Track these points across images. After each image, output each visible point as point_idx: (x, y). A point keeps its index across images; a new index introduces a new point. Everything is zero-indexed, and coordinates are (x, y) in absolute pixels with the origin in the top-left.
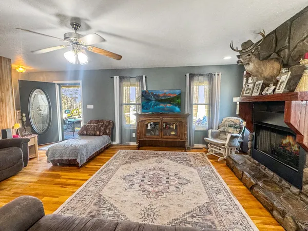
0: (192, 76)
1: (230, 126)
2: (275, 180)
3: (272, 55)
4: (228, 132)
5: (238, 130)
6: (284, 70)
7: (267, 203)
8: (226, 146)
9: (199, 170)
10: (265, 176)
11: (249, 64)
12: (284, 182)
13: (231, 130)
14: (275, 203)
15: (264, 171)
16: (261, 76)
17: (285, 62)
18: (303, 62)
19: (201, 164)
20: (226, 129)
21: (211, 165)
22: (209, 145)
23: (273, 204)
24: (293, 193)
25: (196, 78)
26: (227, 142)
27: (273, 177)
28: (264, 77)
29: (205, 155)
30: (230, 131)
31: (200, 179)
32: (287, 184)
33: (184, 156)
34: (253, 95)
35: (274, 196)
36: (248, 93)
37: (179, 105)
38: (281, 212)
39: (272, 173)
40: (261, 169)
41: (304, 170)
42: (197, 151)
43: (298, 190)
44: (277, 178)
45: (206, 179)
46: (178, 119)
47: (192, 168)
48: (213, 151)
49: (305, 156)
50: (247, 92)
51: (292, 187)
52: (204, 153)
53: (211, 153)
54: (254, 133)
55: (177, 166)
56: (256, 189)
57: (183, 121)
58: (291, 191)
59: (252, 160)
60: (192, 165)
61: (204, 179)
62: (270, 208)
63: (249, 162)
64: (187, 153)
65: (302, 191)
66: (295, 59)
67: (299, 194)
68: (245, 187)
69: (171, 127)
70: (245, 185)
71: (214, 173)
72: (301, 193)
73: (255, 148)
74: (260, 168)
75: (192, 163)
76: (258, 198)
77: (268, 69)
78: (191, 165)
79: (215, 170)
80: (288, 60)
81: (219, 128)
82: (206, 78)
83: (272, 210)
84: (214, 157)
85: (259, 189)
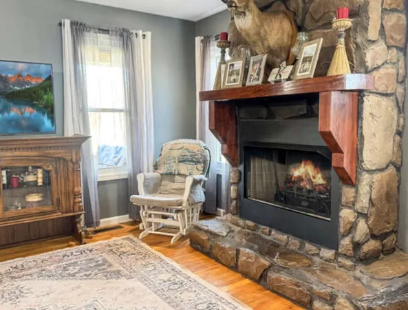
0: (79, 29)
1: (183, 160)
2: (292, 247)
3: (275, 4)
4: (179, 174)
5: (200, 166)
6: (302, 37)
7: (300, 292)
8: (184, 205)
9: (144, 280)
10: (275, 246)
11: (244, 13)
12: (308, 246)
13: (183, 168)
14: (315, 287)
15: (268, 238)
16: (263, 44)
17: (299, 22)
18: (338, 23)
19: (140, 263)
20: (174, 168)
21: (163, 256)
22: (142, 213)
23: (310, 289)
24: (326, 260)
25: (89, 37)
26: (185, 197)
27: (287, 243)
28: (269, 47)
29: (135, 239)
30: (182, 172)
31: (159, 299)
32: (314, 248)
33: (83, 257)
34: (248, 84)
35: (308, 275)
36: (235, 81)
37: (49, 110)
38: (328, 298)
39: (285, 237)
40: (263, 235)
41: (341, 214)
42: (112, 236)
43: (333, 252)
44: (294, 243)
45: (171, 292)
46: (52, 151)
47: (123, 280)
48: (150, 224)
49: (341, 189)
50: (232, 78)
51: (322, 249)
52: (131, 236)
53: (147, 231)
54: (241, 168)
55: (78, 287)
56: (272, 275)
57: (68, 158)
58: (321, 258)
59: (241, 222)
60: (119, 272)
61: (168, 294)
62: (306, 300)
63: (237, 229)
64: (89, 246)
65: (340, 250)
66: (317, 17)
67: (335, 258)
68: (247, 281)
69: (30, 178)
70: (246, 275)
71: (179, 273)
72: (337, 254)
73: (246, 196)
74: (259, 233)
75: (116, 267)
76: (279, 292)
77: (275, 32)
78: (118, 274)
79: (178, 266)
80: (304, 19)
81: (156, 167)
82: (116, 40)
83: (311, 302)
84: (159, 239)
85: (279, 272)
